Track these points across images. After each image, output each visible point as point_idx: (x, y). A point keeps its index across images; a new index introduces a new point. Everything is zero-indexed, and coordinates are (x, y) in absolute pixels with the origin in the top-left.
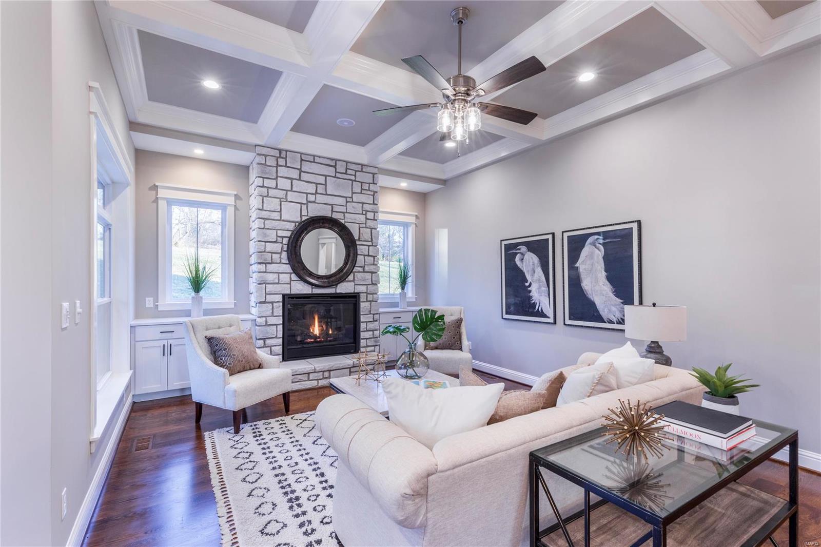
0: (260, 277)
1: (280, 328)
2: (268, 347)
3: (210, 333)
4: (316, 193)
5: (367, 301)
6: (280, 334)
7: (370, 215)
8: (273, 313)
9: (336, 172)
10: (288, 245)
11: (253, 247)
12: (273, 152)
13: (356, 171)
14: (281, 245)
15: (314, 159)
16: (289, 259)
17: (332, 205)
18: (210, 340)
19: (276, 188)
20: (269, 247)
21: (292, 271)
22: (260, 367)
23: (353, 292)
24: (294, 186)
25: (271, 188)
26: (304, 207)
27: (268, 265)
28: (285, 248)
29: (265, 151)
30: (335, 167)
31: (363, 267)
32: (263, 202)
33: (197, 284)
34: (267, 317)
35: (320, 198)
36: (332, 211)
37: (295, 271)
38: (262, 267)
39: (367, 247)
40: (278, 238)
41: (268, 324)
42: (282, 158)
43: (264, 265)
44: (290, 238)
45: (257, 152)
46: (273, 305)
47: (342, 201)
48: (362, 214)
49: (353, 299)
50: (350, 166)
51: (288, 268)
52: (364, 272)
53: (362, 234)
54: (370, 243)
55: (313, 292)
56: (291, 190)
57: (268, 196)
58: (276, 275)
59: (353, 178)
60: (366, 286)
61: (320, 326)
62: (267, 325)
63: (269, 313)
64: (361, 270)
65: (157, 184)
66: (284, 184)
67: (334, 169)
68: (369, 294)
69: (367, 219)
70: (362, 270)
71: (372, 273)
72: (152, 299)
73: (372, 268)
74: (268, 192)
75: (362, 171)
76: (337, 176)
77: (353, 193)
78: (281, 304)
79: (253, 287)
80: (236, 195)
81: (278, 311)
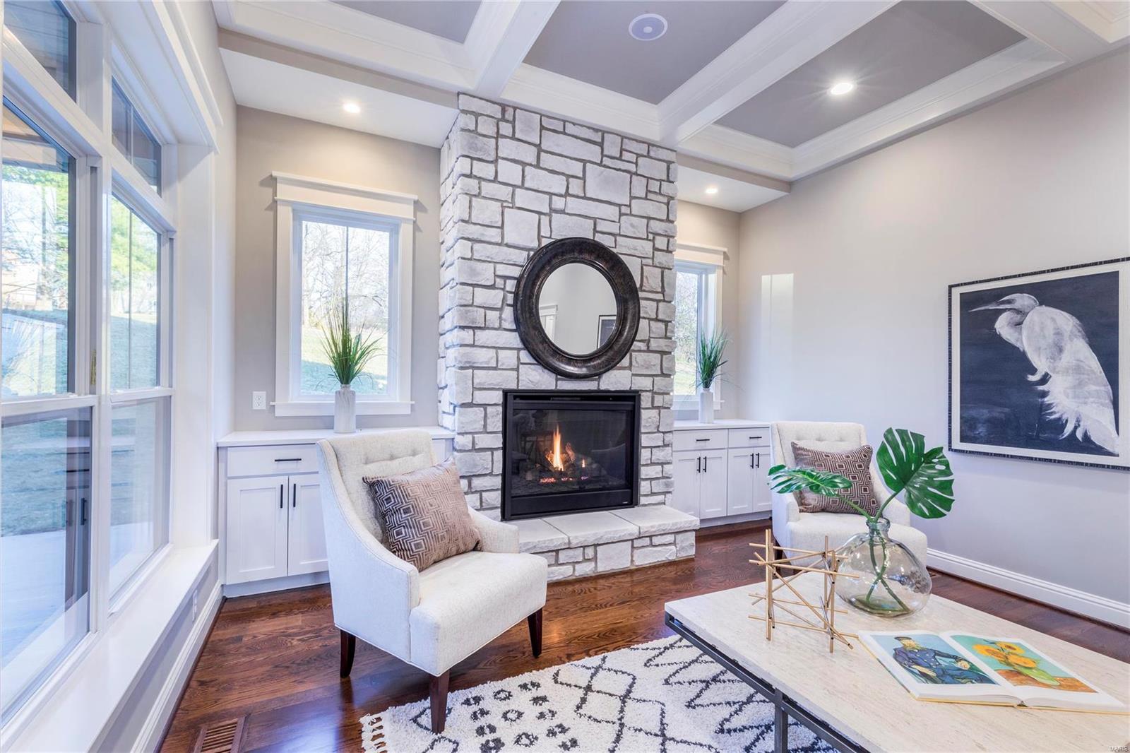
0: (464, 355)
1: (499, 455)
2: (476, 492)
3: (374, 471)
4: (567, 194)
5: (653, 407)
6: (498, 468)
7: (661, 242)
8: (485, 426)
9: (603, 155)
10: (516, 294)
11: (448, 299)
12: (490, 109)
13: (638, 155)
14: (501, 293)
15: (563, 126)
16: (517, 321)
17: (595, 219)
18: (374, 487)
19: (495, 180)
21: (521, 346)
22: (478, 548)
23: (628, 389)
24: (527, 178)
25: (485, 180)
26: (545, 220)
27: (478, 332)
28: (510, 299)
29: (476, 105)
30: (601, 145)
31: (648, 342)
32: (470, 207)
33: (345, 367)
34: (477, 433)
35: (574, 205)
36: (595, 231)
37: (527, 345)
38: (467, 336)
39: (654, 304)
40: (498, 280)
41: (476, 447)
42: (507, 121)
43: (471, 332)
44: (519, 280)
45: (461, 107)
46: (485, 410)
47: (612, 212)
48: (647, 239)
49: (628, 402)
50: (629, 145)
51: (514, 339)
52: (649, 351)
53: (647, 277)
54: (660, 297)
55: (559, 388)
56: (522, 187)
57: (478, 195)
58: (492, 352)
59: (632, 168)
60: (651, 379)
61: (563, 451)
62: (474, 449)
63: (479, 426)
64: (643, 346)
65: (275, 174)
66: (510, 172)
67: (598, 149)
68: (656, 393)
69: (655, 249)
70: (645, 348)
71: (663, 353)
72: (263, 394)
73: (662, 344)
74: (479, 188)
75: (648, 156)
76: (604, 163)
77: (632, 198)
78: (500, 409)
79: (447, 374)
80: (416, 203)
81: (496, 423)
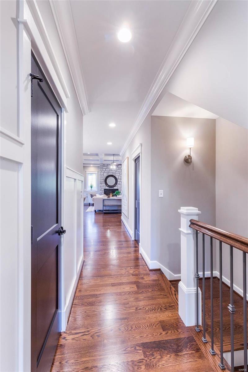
4: (110, 170)
15: (109, 164)
23: (117, 189)
26: (108, 173)
29: (101, 164)
33: (91, 187)
39: (120, 180)
42: (104, 165)
48: (119, 174)
51: (105, 184)
53: (119, 177)
57: (102, 172)
60: (120, 188)
65: (86, 171)
66: (104, 170)
72: (86, 189)
73: (121, 184)
77: (117, 170)
80: (98, 172)
81: (103, 192)
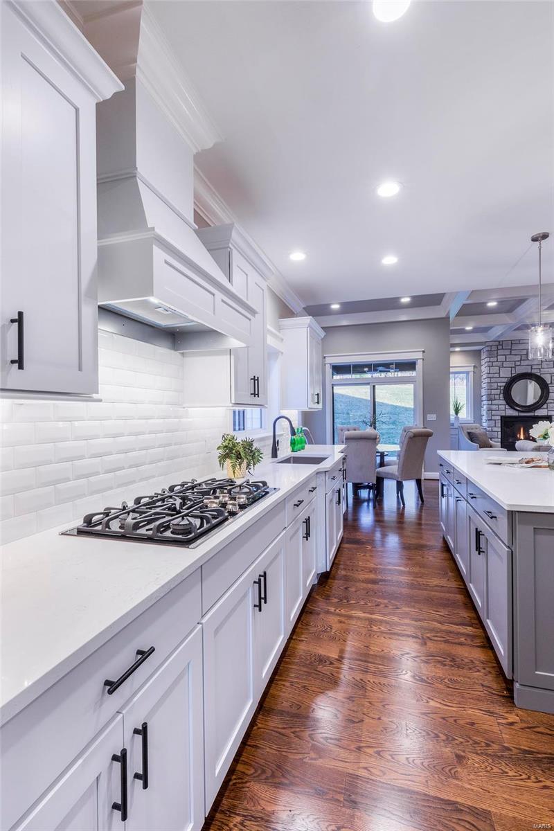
0: (488, 407)
1: (500, 433)
3: (469, 431)
4: (521, 360)
6: (500, 436)
8: (496, 425)
10: (504, 390)
11: (484, 392)
12: (494, 343)
16: (504, 397)
17: (531, 366)
18: (469, 433)
19: (497, 361)
20: (493, 392)
21: (506, 404)
22: (491, 447)
24: (507, 359)
25: (494, 362)
26: (513, 369)
28: (502, 392)
32: (490, 369)
34: (493, 427)
35: (523, 363)
36: (532, 369)
37: (508, 403)
38: (490, 402)
40: (499, 387)
41: (493, 431)
44: (505, 386)
45: (486, 345)
46: (496, 421)
47: (538, 362)
55: (520, 415)
56: (506, 361)
57: (492, 366)
58: (497, 406)
61: (524, 434)
63: (494, 425)
74: (493, 364)
78: (500, 421)
79: (484, 412)
80: (474, 366)
81: (499, 425)
